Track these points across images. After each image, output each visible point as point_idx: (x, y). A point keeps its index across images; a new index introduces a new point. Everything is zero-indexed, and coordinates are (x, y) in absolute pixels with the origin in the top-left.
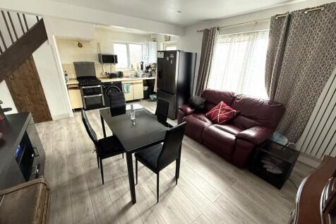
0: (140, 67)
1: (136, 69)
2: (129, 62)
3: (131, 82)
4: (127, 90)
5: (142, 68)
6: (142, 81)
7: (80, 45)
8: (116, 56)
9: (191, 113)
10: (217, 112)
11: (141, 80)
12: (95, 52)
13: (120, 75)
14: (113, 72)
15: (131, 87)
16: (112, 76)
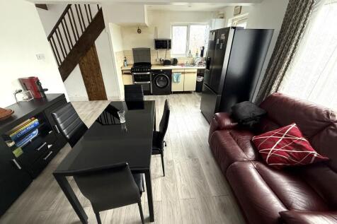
0: (200, 53)
1: (194, 56)
2: (187, 47)
3: (183, 71)
4: (177, 80)
5: (202, 55)
6: (196, 71)
7: (139, 31)
8: (170, 41)
9: (228, 128)
10: (274, 141)
11: (195, 69)
12: (152, 37)
13: (175, 62)
14: (168, 59)
15: (182, 76)
16: (166, 63)
